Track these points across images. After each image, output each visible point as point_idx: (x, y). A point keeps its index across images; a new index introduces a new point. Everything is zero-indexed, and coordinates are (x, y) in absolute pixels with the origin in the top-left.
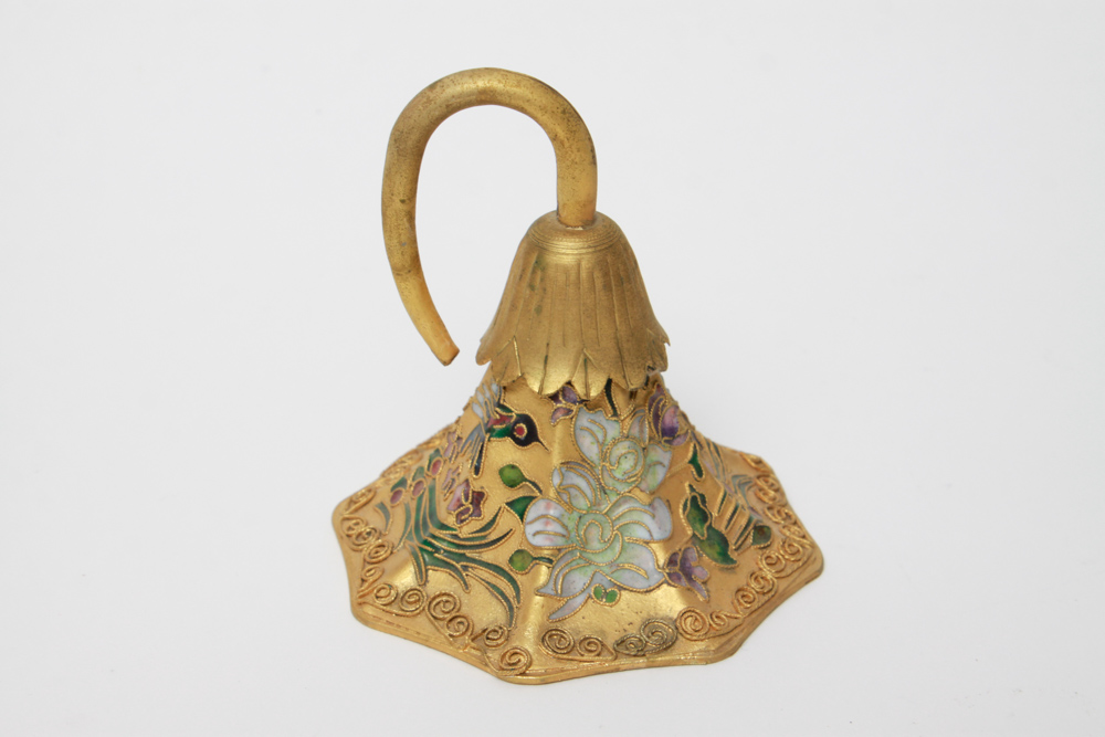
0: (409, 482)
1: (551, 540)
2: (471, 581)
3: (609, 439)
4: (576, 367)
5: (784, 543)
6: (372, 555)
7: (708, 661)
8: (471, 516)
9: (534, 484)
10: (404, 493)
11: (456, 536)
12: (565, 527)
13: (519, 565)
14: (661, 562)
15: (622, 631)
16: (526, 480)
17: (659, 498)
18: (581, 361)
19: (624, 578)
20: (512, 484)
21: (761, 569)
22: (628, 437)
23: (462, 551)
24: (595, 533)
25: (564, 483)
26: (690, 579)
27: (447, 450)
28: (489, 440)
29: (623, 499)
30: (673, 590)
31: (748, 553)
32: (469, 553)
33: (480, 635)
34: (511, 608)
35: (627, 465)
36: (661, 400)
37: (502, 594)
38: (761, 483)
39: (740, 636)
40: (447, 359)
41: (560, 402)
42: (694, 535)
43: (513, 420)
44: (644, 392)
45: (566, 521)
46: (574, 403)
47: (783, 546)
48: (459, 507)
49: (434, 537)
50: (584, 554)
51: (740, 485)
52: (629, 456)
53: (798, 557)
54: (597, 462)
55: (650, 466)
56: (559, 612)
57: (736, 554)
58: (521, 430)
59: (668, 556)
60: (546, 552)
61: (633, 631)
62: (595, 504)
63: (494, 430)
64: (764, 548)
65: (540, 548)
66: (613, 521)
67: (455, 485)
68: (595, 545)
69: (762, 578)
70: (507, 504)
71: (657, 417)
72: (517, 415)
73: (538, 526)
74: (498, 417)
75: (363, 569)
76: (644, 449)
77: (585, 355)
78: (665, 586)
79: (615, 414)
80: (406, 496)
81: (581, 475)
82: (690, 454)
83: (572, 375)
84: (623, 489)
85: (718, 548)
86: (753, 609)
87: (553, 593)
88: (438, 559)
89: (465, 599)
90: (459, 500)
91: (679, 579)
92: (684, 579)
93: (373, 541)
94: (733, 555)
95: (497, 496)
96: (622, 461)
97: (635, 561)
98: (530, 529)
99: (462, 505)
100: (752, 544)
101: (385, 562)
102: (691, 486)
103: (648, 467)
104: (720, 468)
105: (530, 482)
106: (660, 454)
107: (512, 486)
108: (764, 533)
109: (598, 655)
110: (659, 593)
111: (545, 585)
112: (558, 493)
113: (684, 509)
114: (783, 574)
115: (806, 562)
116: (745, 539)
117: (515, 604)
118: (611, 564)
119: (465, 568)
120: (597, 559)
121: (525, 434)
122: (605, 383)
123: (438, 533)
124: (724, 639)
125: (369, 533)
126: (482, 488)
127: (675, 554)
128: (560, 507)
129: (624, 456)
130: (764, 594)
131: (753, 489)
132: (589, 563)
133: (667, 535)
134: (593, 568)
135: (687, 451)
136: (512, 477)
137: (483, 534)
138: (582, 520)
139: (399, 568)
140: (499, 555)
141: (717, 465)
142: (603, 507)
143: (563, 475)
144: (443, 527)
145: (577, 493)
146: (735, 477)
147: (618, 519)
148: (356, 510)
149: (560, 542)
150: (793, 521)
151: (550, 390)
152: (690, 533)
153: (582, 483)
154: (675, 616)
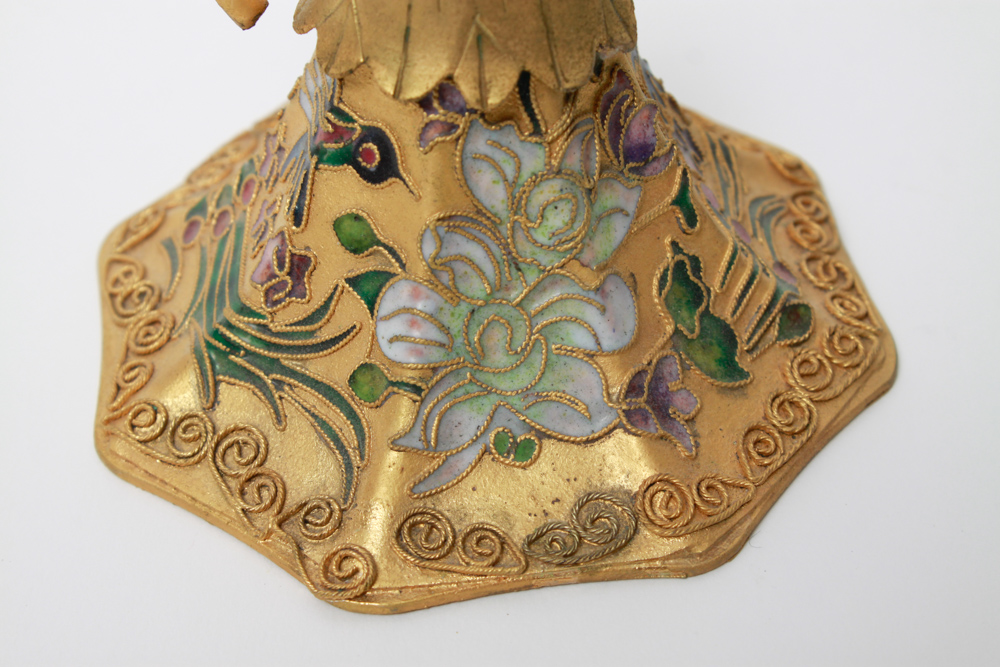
0: (211, 209)
1: (419, 353)
2: (289, 409)
3: (525, 175)
4: (461, 50)
5: (832, 334)
6: (141, 339)
7: (688, 573)
8: (289, 294)
9: (392, 251)
10: (202, 227)
11: (264, 328)
12: (444, 329)
13: (366, 389)
14: (615, 390)
15: (540, 514)
16: (379, 243)
17: (617, 274)
18: (471, 38)
19: (547, 417)
20: (356, 248)
21: (790, 387)
22: (559, 172)
23: (274, 355)
24: (498, 337)
25: (444, 253)
26: (664, 416)
27: (264, 164)
28: (316, 168)
29: (549, 279)
30: (633, 440)
31: (770, 356)
32: (286, 360)
33: (294, 513)
34: (349, 466)
35: (557, 220)
36: (625, 98)
37: (336, 439)
38: (798, 209)
39: (747, 524)
40: (245, 19)
41: (435, 111)
42: (677, 331)
43: (355, 137)
44: (594, 87)
45: (446, 320)
46: (462, 111)
47: (830, 341)
48: (270, 279)
49: (230, 326)
50: (478, 376)
51: (764, 218)
52: (561, 205)
53: (856, 360)
54: (504, 214)
55: (600, 219)
56: (432, 479)
57: (749, 358)
58: (369, 155)
59: (626, 379)
60: (410, 374)
61: (560, 514)
62: (499, 288)
63: (325, 151)
64: (798, 344)
65: (399, 364)
66: (531, 318)
67: (267, 236)
68: (499, 358)
69: (792, 403)
70: (348, 280)
71: (616, 129)
72: (363, 127)
73: (396, 327)
74: (331, 129)
75: (124, 362)
76: (590, 191)
77: (479, 28)
78: (619, 433)
79: (537, 131)
80: (205, 233)
81: (475, 239)
82: (676, 188)
83: (455, 64)
84: (550, 260)
85: (717, 352)
86: (773, 467)
87: (420, 445)
88: (236, 364)
89: (275, 439)
90: (269, 267)
91: (646, 419)
92: (653, 420)
93: (145, 311)
94: (744, 362)
95: (333, 266)
96: (550, 213)
97: (569, 388)
98: (386, 330)
99: (275, 276)
100: (778, 339)
101: (158, 354)
102: (674, 244)
103: (598, 222)
104: (731, 191)
105: (386, 247)
106: (619, 195)
107: (355, 251)
108: (798, 316)
109: (494, 564)
110: (609, 444)
111: (407, 433)
112: (433, 271)
113: (661, 286)
114: (828, 394)
115: (867, 369)
116: (766, 331)
117: (356, 460)
118: (525, 392)
119: (279, 384)
120: (503, 384)
121: (376, 163)
122: (515, 80)
123: (236, 319)
124: (720, 531)
125: (142, 295)
126: (307, 248)
127: (640, 374)
128: (435, 296)
129: (554, 205)
130: (793, 435)
131: (784, 221)
132: (488, 391)
133: (627, 340)
134: (494, 399)
135: (671, 183)
136: (357, 237)
137: (308, 328)
138: (476, 315)
139: (175, 374)
140: (335, 368)
141: (725, 185)
142: (513, 295)
143: (441, 240)
144: (244, 310)
145: (468, 269)
146: (756, 201)
147: (541, 312)
148: (134, 246)
149: (436, 355)
150: (848, 284)
151: (417, 92)
152: (670, 329)
153: (476, 252)
154: (636, 489)
